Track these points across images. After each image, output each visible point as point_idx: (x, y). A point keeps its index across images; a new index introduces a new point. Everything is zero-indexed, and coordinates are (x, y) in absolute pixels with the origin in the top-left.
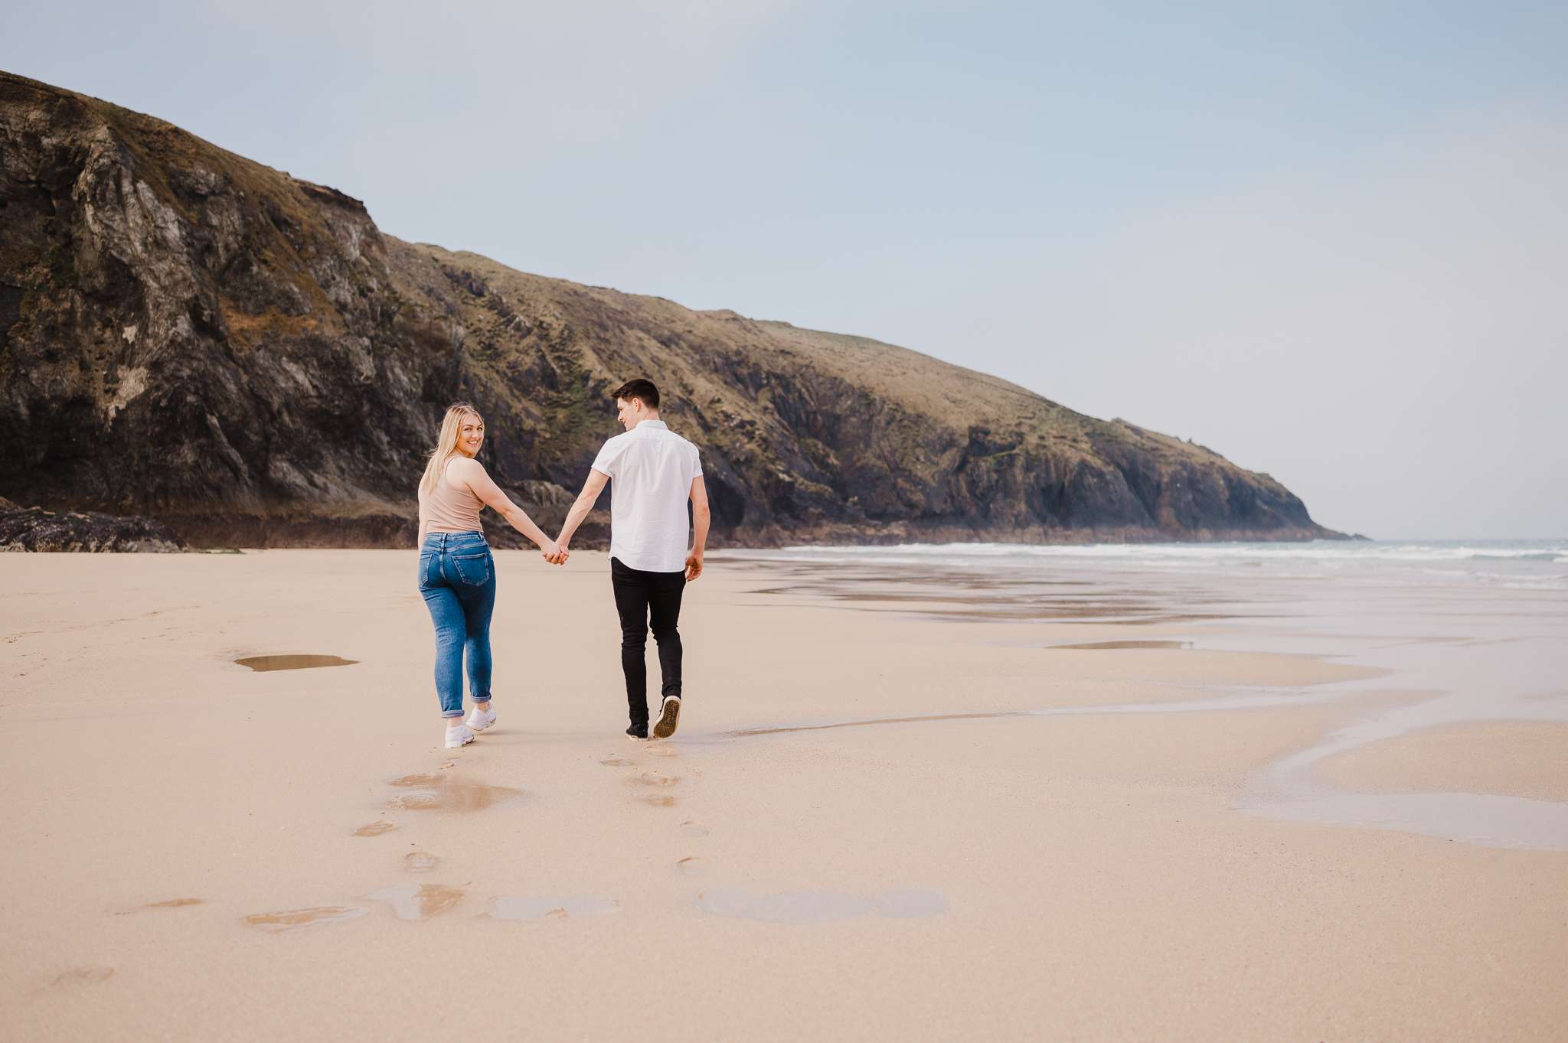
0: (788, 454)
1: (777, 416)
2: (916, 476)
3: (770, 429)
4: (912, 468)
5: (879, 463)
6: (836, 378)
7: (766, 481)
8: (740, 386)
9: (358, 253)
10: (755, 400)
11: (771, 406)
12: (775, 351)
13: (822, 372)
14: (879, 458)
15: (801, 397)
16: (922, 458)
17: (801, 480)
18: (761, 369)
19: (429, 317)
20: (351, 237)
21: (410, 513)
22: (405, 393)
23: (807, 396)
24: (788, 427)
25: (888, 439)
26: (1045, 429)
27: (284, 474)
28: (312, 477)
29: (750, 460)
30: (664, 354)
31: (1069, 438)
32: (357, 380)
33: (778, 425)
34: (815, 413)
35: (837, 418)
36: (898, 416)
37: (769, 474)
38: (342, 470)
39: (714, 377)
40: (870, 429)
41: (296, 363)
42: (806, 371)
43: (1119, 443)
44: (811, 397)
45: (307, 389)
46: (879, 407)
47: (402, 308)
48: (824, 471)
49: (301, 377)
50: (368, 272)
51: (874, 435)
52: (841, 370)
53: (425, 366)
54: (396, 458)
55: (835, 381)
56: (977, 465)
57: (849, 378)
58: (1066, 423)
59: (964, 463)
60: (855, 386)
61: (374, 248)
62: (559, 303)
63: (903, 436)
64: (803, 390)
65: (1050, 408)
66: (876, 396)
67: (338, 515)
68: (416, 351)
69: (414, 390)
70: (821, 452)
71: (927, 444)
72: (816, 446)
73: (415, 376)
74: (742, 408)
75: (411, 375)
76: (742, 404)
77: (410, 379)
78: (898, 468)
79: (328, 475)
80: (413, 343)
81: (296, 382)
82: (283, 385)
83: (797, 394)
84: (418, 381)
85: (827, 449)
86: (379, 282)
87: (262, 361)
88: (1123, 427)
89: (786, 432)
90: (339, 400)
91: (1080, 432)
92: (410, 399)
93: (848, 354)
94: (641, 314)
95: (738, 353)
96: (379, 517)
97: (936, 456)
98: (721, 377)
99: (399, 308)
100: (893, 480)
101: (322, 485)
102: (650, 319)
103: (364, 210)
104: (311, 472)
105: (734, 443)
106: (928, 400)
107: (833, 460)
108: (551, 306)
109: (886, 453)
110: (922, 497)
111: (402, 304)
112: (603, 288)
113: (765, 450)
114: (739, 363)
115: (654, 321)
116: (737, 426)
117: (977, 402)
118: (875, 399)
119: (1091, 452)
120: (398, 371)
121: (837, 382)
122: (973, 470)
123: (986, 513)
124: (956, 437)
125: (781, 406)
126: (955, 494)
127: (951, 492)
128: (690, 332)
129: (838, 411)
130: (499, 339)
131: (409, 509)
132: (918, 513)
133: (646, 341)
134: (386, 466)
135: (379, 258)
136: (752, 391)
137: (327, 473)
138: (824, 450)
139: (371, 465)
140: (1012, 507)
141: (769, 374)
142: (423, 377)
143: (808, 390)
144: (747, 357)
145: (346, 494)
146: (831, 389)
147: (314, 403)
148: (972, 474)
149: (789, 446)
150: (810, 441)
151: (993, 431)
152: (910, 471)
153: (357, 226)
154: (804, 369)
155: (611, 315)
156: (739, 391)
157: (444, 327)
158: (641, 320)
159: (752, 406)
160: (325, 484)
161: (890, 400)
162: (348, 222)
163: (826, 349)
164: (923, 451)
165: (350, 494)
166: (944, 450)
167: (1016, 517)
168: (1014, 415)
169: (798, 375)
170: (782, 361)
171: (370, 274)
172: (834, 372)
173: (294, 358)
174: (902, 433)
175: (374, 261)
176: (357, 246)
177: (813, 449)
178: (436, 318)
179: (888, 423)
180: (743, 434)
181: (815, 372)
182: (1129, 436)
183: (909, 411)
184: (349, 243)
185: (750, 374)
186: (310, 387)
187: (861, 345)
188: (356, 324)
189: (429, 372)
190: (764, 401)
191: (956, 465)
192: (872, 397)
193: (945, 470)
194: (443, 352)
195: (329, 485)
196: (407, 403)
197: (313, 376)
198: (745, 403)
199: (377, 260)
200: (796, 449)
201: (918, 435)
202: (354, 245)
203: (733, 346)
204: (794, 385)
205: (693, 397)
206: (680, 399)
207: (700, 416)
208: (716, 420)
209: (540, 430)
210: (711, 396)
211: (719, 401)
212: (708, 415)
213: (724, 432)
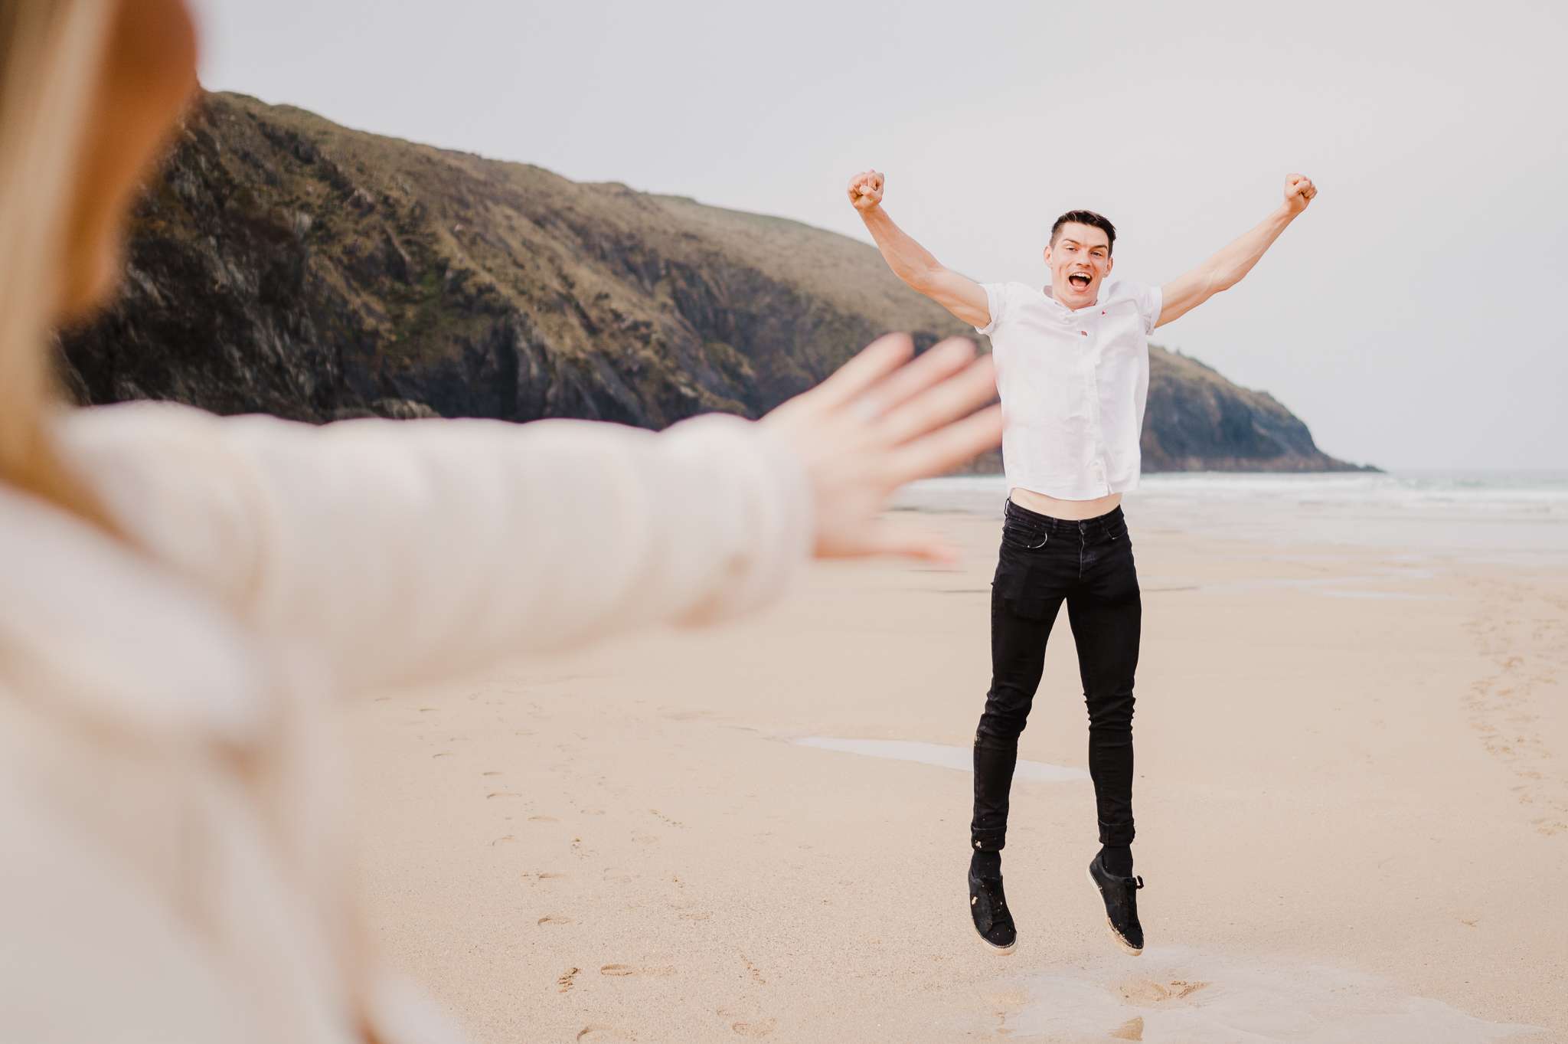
0: (690, 362)
1: (678, 316)
3: (669, 331)
6: (751, 270)
7: (664, 396)
8: (632, 278)
10: (651, 295)
11: (670, 302)
12: (675, 234)
13: (735, 261)
15: (708, 291)
17: (707, 394)
18: (659, 255)
19: (268, 203)
23: (715, 290)
29: (645, 370)
34: (724, 310)
35: (753, 318)
36: (827, 317)
37: (668, 387)
39: (601, 266)
40: (793, 332)
42: (712, 259)
44: (719, 292)
46: (806, 306)
47: (237, 192)
48: (735, 384)
51: (798, 340)
52: (758, 259)
55: (751, 273)
57: (769, 269)
62: (409, 173)
64: (711, 283)
70: (733, 360)
72: (725, 352)
74: (634, 305)
76: (635, 300)
83: (702, 289)
85: (741, 358)
89: (688, 335)
93: (765, 239)
94: (507, 186)
95: (630, 236)
98: (610, 266)
99: (232, 192)
102: (519, 192)
105: (625, 349)
106: (864, 298)
107: (747, 370)
108: (400, 178)
111: (236, 187)
113: (664, 357)
114: (631, 249)
115: (524, 195)
116: (629, 328)
125: (681, 301)
128: (572, 208)
129: (754, 309)
130: (334, 217)
133: (515, 220)
136: (647, 283)
138: (736, 358)
141: (671, 263)
144: (642, 241)
146: (745, 282)
149: (693, 352)
150: (719, 346)
155: (472, 187)
156: (631, 285)
157: (286, 214)
158: (509, 194)
159: (647, 302)
163: (742, 233)
169: (703, 264)
172: (750, 262)
177: (721, 356)
178: (276, 204)
180: (636, 338)
181: (723, 261)
183: (839, 309)
185: (644, 263)
187: (783, 229)
190: (663, 299)
192: (796, 293)
194: (285, 244)
198: (639, 299)
200: (701, 355)
201: (851, 341)
203: (624, 227)
204: (699, 277)
205: (575, 292)
206: (559, 294)
207: (583, 316)
208: (602, 320)
209: (386, 330)
210: (596, 290)
211: (607, 296)
212: (594, 314)
213: (612, 335)
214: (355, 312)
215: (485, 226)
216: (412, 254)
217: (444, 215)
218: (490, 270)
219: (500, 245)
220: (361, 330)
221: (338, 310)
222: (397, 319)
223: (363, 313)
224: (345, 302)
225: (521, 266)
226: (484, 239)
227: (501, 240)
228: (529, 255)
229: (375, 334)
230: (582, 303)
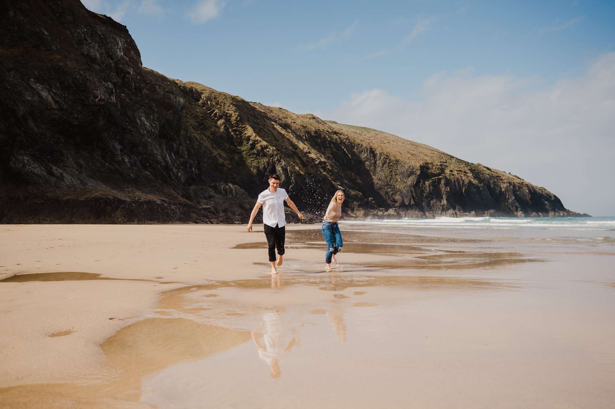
0: (340, 177)
1: (334, 161)
2: (396, 188)
3: (332, 166)
4: (395, 185)
5: (380, 182)
8: (317, 147)
9: (122, 54)
10: (324, 154)
11: (331, 156)
12: (332, 132)
13: (353, 142)
14: (380, 180)
15: (344, 152)
16: (399, 180)
17: (348, 189)
18: (327, 139)
19: (163, 91)
20: (118, 44)
21: (130, 197)
22: (148, 132)
24: (339, 166)
25: (384, 172)
26: (451, 167)
27: (24, 165)
28: (51, 168)
29: (324, 180)
30: (283, 132)
31: (463, 171)
32: (92, 100)
33: (334, 165)
34: (350, 159)
35: (360, 162)
36: (388, 161)
38: (80, 166)
40: (375, 167)
41: (42, 83)
43: (483, 174)
44: (348, 153)
45: (50, 103)
46: (379, 157)
47: (148, 86)
48: (355, 186)
49: (44, 94)
50: (128, 64)
51: (377, 170)
52: (361, 141)
53: (161, 118)
54: (126, 160)
56: (424, 183)
57: (365, 144)
58: (460, 165)
59: (418, 182)
60: (368, 148)
61: (132, 52)
62: (235, 105)
63: (390, 170)
64: (345, 149)
65: (452, 159)
66: (378, 152)
67: (68, 197)
68: (156, 110)
69: (153, 130)
70: (354, 177)
71: (402, 173)
72: (351, 174)
73: (155, 124)
75: (151, 122)
77: (151, 124)
78: (389, 185)
79: (68, 169)
80: (154, 105)
81: (40, 97)
82: (29, 99)
83: (342, 151)
84: (156, 126)
85: (357, 177)
86: (134, 71)
87: (11, 79)
88: (482, 167)
89: (338, 168)
90: (78, 114)
91: (466, 169)
92: (151, 135)
93: (363, 134)
94: (272, 114)
95: (316, 132)
96: (102, 199)
97: (406, 179)
98: (309, 143)
99: (146, 86)
100: (386, 190)
101: (59, 175)
102: (276, 116)
103: (127, 31)
104: (50, 165)
106: (401, 154)
107: (359, 181)
108: (231, 106)
109: (383, 178)
110: (400, 197)
111: (148, 83)
112: (255, 103)
113: (331, 175)
114: (316, 137)
115: (278, 117)
116: (318, 164)
117: (422, 155)
118: (377, 153)
119: (472, 177)
120: (143, 119)
121: (360, 146)
122: (423, 185)
123: (429, 205)
124: (414, 170)
125: (335, 156)
126: (415, 196)
127: (413, 195)
128: (294, 122)
129: (361, 159)
130: (207, 121)
131: (131, 195)
132: (397, 204)
133: (275, 126)
134: (119, 165)
135: (135, 58)
137: (66, 167)
138: (355, 176)
139: (107, 164)
140: (441, 202)
141: (331, 142)
142: (159, 124)
143: (347, 150)
144: (320, 134)
145: (79, 182)
146: (357, 149)
147: (57, 115)
148: (422, 187)
149: (340, 174)
150: (349, 172)
151: (431, 168)
152: (394, 186)
153: (121, 38)
154: (345, 140)
155: (259, 113)
156: (317, 150)
157: (172, 97)
158: (273, 117)
159: (324, 156)
160: (61, 174)
161: (384, 154)
162: (116, 36)
163: (353, 132)
164: (399, 177)
165: (82, 182)
166: (409, 176)
167: (443, 206)
168: (438, 161)
169: (342, 143)
170: (335, 136)
171: (129, 66)
172: (358, 141)
173: (40, 80)
174: (390, 169)
175: (131, 58)
176: (122, 50)
177: (350, 176)
178: (167, 92)
179: (383, 164)
180: (321, 168)
181: (350, 141)
182: (486, 171)
183: (392, 159)
184: (116, 47)
185: (321, 142)
186: (53, 102)
187: (368, 131)
188: (103, 73)
189: (163, 122)
190: (328, 155)
191: (415, 183)
192: (375, 153)
193: (410, 185)
194: (172, 111)
195: (65, 175)
196: (148, 137)
197: (55, 94)
198: (320, 155)
199: (134, 59)
200: (343, 175)
201: (397, 170)
202: (120, 49)
204: (341, 147)
205: (298, 151)
206: (292, 151)
207: (301, 160)
208: (308, 161)
209: (226, 164)
210: (305, 150)
211: (309, 152)
212: (305, 159)
213: (312, 167)
214: (215, 156)
215: (264, 126)
216: (237, 135)
217: (249, 121)
218: (266, 141)
219: (270, 133)
220: (217, 164)
221: (209, 156)
222: (231, 160)
223: (218, 157)
224: (212, 153)
225: (278, 141)
226: (263, 130)
227: (270, 131)
228: (281, 137)
229: (223, 165)
230: (300, 155)
